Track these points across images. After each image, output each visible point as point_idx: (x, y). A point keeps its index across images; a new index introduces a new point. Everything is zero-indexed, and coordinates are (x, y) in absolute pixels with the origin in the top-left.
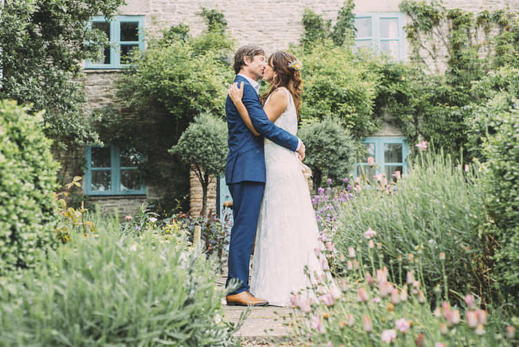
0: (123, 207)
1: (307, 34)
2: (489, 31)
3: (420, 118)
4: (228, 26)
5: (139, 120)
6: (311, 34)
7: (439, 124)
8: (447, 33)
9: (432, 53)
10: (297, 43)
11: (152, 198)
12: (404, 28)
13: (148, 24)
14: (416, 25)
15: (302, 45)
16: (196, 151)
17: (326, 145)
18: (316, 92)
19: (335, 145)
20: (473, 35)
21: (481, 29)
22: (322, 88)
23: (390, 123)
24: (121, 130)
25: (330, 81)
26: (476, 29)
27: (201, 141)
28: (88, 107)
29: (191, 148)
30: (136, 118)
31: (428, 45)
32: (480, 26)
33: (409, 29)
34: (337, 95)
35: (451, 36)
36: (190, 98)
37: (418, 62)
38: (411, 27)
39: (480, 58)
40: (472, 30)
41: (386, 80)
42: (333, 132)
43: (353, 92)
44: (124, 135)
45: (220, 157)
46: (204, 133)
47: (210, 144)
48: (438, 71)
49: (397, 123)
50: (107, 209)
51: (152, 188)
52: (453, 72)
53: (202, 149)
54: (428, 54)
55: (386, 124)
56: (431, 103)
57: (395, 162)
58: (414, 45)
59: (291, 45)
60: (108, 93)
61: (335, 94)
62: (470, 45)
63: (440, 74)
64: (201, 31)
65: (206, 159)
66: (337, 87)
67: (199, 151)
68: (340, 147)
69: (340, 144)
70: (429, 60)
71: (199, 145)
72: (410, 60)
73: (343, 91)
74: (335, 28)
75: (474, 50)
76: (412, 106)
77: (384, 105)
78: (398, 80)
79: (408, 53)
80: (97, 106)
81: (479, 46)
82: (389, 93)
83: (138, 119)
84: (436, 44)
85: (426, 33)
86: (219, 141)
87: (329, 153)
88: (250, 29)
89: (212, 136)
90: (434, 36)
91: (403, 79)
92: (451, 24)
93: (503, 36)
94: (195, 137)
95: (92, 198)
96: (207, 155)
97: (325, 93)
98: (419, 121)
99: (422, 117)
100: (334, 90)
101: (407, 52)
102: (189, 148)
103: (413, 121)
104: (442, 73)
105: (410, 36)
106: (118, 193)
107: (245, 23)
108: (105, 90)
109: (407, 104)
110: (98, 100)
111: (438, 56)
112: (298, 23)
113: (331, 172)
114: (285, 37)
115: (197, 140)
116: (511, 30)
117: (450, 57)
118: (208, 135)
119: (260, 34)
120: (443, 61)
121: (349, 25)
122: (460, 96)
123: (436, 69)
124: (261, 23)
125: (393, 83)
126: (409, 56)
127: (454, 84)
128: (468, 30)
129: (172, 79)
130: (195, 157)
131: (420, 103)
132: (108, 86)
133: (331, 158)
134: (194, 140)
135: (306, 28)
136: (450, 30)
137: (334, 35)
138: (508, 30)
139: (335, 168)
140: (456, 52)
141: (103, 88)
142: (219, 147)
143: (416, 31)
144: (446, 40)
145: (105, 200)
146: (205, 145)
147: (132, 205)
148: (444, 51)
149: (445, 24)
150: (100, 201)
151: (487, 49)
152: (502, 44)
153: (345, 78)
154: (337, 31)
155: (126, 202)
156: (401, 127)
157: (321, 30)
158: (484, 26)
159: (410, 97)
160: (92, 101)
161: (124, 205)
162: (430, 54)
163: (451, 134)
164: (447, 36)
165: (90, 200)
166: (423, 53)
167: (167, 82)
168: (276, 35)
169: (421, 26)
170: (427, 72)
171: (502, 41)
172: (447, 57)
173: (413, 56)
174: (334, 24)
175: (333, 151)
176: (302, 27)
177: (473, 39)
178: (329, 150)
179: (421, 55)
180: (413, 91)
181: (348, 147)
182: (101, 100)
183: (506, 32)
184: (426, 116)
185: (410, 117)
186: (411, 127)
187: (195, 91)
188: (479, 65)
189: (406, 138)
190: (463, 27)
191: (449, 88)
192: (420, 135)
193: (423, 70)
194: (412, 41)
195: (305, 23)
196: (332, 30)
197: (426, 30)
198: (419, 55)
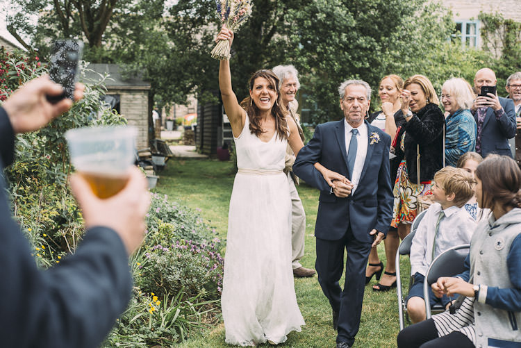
8: (502, 34)
9: (494, 45)
12: (480, 29)
14: (486, 28)
20: (517, 35)
31: (492, 41)
33: (482, 31)
35: (505, 35)
37: (487, 50)
38: (484, 29)
40: (517, 32)
48: (497, 56)
52: (506, 58)
54: (492, 46)
58: (484, 40)
62: (515, 41)
70: (493, 50)
72: (481, 49)
75: (517, 44)
79: (481, 45)
84: (497, 40)
85: (492, 33)
90: (496, 35)
92: (506, 28)
104: (498, 58)
105: (483, 34)
111: (497, 47)
117: (504, 48)
120: (500, 50)
128: (515, 33)
136: (505, 32)
140: (508, 45)
143: (486, 32)
144: (503, 38)
148: (501, 44)
149: (503, 28)
166: (489, 45)
169: (489, 29)
170: (490, 57)
172: (502, 48)
173: (484, 46)
177: (517, 37)
190: (512, 31)
191: (505, 68)
194: (484, 38)
197: (492, 31)
198: (487, 46)
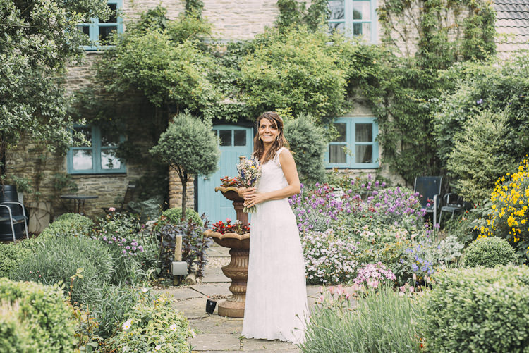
0: (104, 185)
1: (282, 17)
2: (459, 14)
3: (391, 98)
4: (204, 8)
5: (119, 101)
6: (285, 17)
7: (408, 106)
8: (418, 16)
9: (403, 35)
10: (272, 25)
11: (132, 176)
12: (376, 10)
13: (126, 5)
14: (388, 7)
15: (277, 28)
16: (176, 152)
17: (299, 143)
18: (290, 81)
19: (308, 143)
20: (443, 17)
21: (451, 11)
22: (296, 77)
23: (361, 103)
24: (102, 112)
25: (304, 70)
26: (446, 11)
27: (180, 143)
28: (69, 88)
29: (171, 150)
30: (115, 99)
31: (399, 28)
32: (450, 9)
33: (381, 12)
34: (311, 84)
35: (422, 19)
36: (168, 88)
37: (390, 44)
38: (383, 9)
39: (449, 41)
40: (443, 13)
41: (358, 64)
42: (306, 130)
43: (326, 82)
44: (104, 117)
45: (198, 158)
46: (183, 135)
47: (189, 146)
48: (408, 53)
49: (368, 104)
50: (89, 187)
51: (132, 166)
52: (423, 55)
53: (181, 150)
54: (399, 36)
55: (358, 105)
56: (401, 85)
57: (365, 141)
58: (386, 27)
59: (266, 28)
60: (87, 74)
61: (308, 84)
62: (440, 27)
63: (411, 56)
64: (178, 13)
65: (185, 160)
66: (311, 76)
67: (178, 153)
68: (313, 146)
69: (313, 142)
70: (400, 42)
71: (179, 147)
72: (381, 42)
73: (316, 80)
74: (310, 11)
75: (444, 32)
76: (383, 89)
77: (356, 86)
78: (370, 64)
79: (381, 36)
80: (77, 86)
81: (449, 28)
82: (361, 76)
83: (117, 99)
84: (407, 26)
85: (397, 16)
86: (198, 142)
87: (302, 151)
88: (226, 10)
89: (191, 138)
90: (406, 19)
91: (375, 62)
92: (422, 6)
93: (472, 19)
94: (175, 139)
95: (75, 177)
96: (186, 157)
97: (298, 82)
98: (390, 102)
99: (392, 98)
100: (307, 79)
101: (379, 34)
102: (169, 150)
103: (384, 101)
104: (412, 56)
105: (382, 18)
106: (99, 171)
107: (222, 5)
108: (85, 71)
109: (377, 86)
110: (78, 82)
111: (409, 38)
112: (273, 5)
113: (304, 169)
114: (260, 19)
115: (177, 142)
116: (479, 13)
117: (420, 39)
118: (188, 137)
119: (236, 16)
120: (413, 43)
121: (323, 8)
122: (430, 78)
123: (407, 51)
124: (237, 5)
125: (365, 67)
126: (380, 38)
127: (424, 67)
128: (439, 13)
129: (151, 69)
130: (175, 158)
131: (390, 85)
132: (87, 68)
133: (304, 156)
134: (174, 142)
135: (281, 10)
136: (421, 13)
137: (309, 17)
138: (476, 13)
139: (307, 166)
140: (426, 35)
141: (83, 69)
142: (198, 149)
143: (388, 14)
144: (417, 22)
145: (86, 178)
146: (185, 146)
147: (113, 183)
148: (415, 33)
149: (417, 7)
150: (82, 180)
151: (456, 31)
152: (471, 27)
153: (319, 67)
154: (311, 14)
155: (107, 180)
156: (372, 108)
157: (295, 13)
158: (454, 8)
159: (381, 79)
160: (72, 82)
161: (106, 183)
162: (402, 36)
163: (419, 115)
164: (418, 19)
165: (73, 179)
166: (394, 35)
167: (146, 72)
168: (251, 17)
169: (393, 8)
170: (398, 55)
171: (471, 24)
172: (417, 39)
173: (385, 38)
174: (308, 6)
175: (305, 149)
176: (277, 9)
177: (443, 21)
178: (301, 148)
179: (393, 37)
180: (384, 73)
181: (320, 145)
182: (81, 81)
183: (475, 16)
184: (396, 98)
185: (381, 99)
186: (382, 108)
187: (173, 81)
188: (448, 48)
189: (376, 118)
190: (434, 11)
191: (419, 71)
192: (390, 116)
193: (393, 53)
194: (384, 23)
195: (280, 5)
196: (306, 12)
197: (398, 12)
198: (390, 37)
